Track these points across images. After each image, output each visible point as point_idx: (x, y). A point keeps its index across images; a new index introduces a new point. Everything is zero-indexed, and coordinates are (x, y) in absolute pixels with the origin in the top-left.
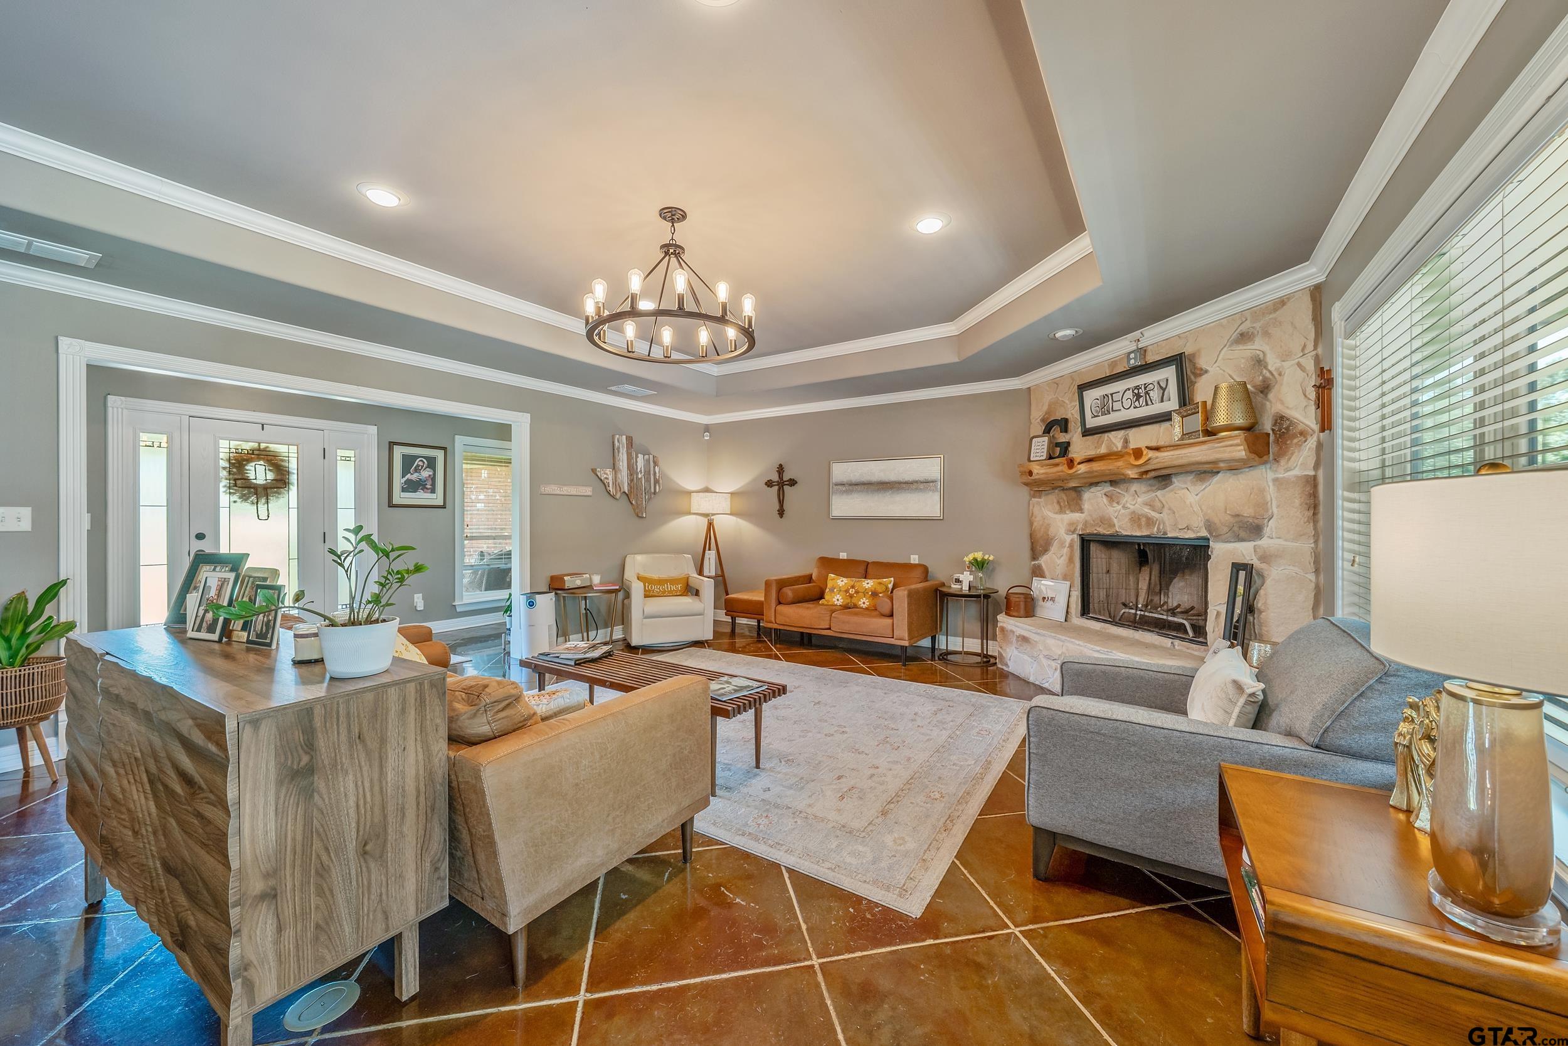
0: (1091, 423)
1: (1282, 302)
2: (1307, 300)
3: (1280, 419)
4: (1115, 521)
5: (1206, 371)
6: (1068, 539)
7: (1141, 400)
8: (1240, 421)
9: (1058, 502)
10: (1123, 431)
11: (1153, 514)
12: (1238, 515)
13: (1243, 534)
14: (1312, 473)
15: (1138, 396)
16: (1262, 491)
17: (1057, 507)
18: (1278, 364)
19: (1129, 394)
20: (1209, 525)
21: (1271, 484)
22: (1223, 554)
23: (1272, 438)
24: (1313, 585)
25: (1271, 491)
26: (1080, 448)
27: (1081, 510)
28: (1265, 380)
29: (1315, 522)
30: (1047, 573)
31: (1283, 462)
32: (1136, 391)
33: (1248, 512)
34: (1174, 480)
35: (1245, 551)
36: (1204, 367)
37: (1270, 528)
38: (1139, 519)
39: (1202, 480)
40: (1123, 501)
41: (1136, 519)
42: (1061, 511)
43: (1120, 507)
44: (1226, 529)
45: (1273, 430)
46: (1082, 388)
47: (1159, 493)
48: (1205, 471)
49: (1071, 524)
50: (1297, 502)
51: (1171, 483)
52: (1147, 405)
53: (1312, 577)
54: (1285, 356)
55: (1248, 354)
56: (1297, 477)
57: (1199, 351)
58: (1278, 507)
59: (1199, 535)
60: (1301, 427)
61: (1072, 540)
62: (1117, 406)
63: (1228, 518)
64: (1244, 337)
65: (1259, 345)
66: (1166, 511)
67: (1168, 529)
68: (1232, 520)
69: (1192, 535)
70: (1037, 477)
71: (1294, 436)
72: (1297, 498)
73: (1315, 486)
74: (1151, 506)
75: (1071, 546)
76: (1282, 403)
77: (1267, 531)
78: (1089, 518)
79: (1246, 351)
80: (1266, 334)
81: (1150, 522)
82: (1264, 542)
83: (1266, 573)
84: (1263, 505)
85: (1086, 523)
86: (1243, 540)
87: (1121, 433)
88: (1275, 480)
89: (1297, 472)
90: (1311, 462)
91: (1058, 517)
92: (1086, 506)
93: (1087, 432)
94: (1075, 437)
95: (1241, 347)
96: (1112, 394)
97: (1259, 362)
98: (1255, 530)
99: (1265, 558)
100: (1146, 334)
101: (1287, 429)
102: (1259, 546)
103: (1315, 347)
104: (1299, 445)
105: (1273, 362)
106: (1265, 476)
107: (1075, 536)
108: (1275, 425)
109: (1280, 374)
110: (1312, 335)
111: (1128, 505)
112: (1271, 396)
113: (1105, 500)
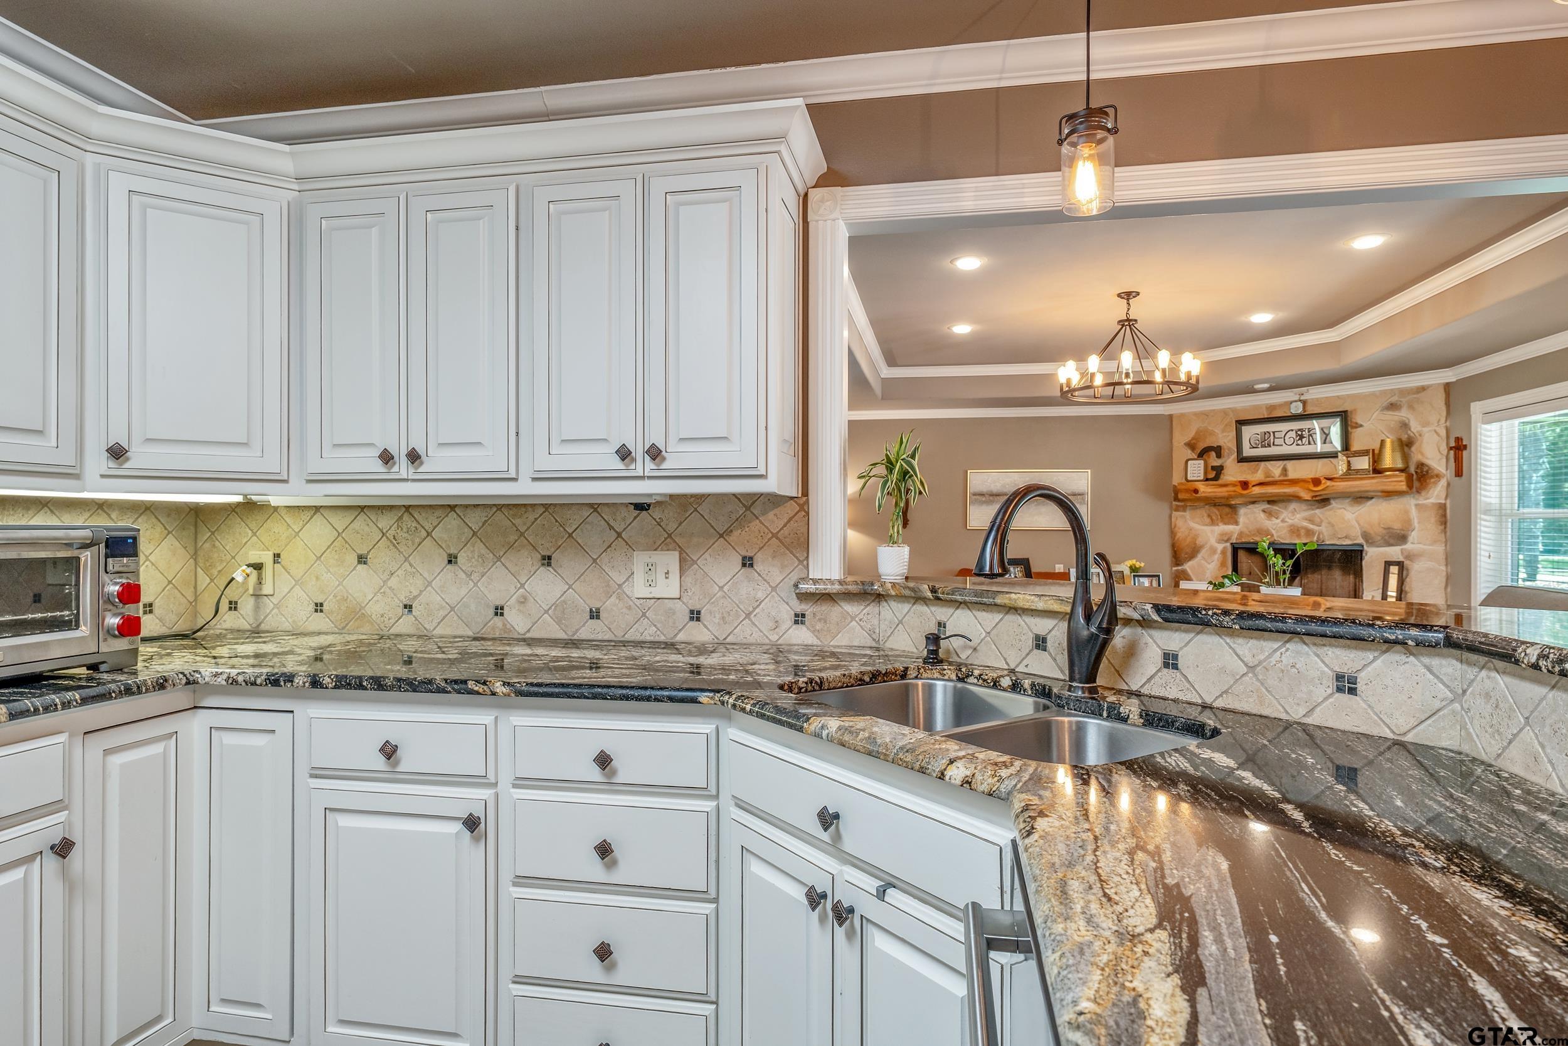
0: (1247, 452)
1: (1423, 389)
2: (1442, 391)
3: (1421, 465)
4: (1273, 532)
5: (1361, 426)
6: (1220, 547)
7: (1304, 440)
8: (1400, 465)
9: (1209, 516)
10: (1281, 462)
11: (1311, 526)
12: (1389, 528)
13: (1392, 541)
14: (1443, 502)
15: (1301, 437)
16: (1407, 512)
17: (1208, 520)
18: (1419, 428)
19: (1293, 434)
20: (1366, 536)
21: (1413, 508)
22: (1374, 556)
23: (1415, 477)
24: (1444, 573)
25: (1414, 513)
26: (1233, 472)
27: (1236, 523)
28: (1409, 438)
29: (1445, 533)
30: (1193, 577)
31: (1423, 493)
32: (1299, 433)
33: (1397, 526)
34: (1332, 501)
35: (1394, 552)
36: (1360, 422)
37: (1413, 536)
38: (1298, 530)
39: (1359, 503)
40: (1282, 517)
41: (1295, 530)
42: (1213, 523)
43: (1278, 521)
44: (1379, 538)
45: (1416, 472)
46: (1241, 423)
47: (1317, 511)
48: (1361, 498)
49: (1222, 534)
50: (1433, 520)
51: (1330, 504)
52: (1309, 443)
53: (1443, 568)
54: (1426, 424)
55: (1396, 418)
56: (1433, 504)
57: (1355, 410)
58: (1419, 523)
59: (1355, 542)
60: (1435, 472)
61: (1225, 548)
62: (1277, 442)
63: (1381, 530)
64: (1393, 406)
65: (1404, 414)
66: (1324, 524)
67: (1326, 538)
68: (1384, 532)
69: (1349, 542)
70: (1203, 495)
71: (1432, 477)
72: (1432, 518)
73: (1445, 510)
74: (1311, 521)
75: (1223, 552)
76: (1422, 454)
77: (1410, 539)
78: (1245, 530)
79: (1394, 417)
80: (1411, 407)
81: (1309, 533)
82: (1408, 546)
83: (1410, 567)
84: (1408, 523)
85: (1241, 534)
86: (1392, 545)
87: (1281, 464)
88: (1417, 505)
89: (1432, 500)
90: (1443, 495)
91: (1208, 529)
92: (1242, 519)
93: (1242, 460)
94: (1230, 462)
95: (1390, 413)
96: (1274, 433)
97: (1405, 425)
98: (1401, 538)
99: (1410, 556)
100: (1310, 392)
101: (1427, 472)
102: (1405, 549)
103: (1446, 421)
104: (1435, 483)
105: (1415, 427)
106: (1410, 503)
107: (1228, 544)
108: (1417, 468)
109: (1420, 435)
110: (1444, 414)
111: (1287, 520)
112: (1413, 449)
113: (1262, 515)
